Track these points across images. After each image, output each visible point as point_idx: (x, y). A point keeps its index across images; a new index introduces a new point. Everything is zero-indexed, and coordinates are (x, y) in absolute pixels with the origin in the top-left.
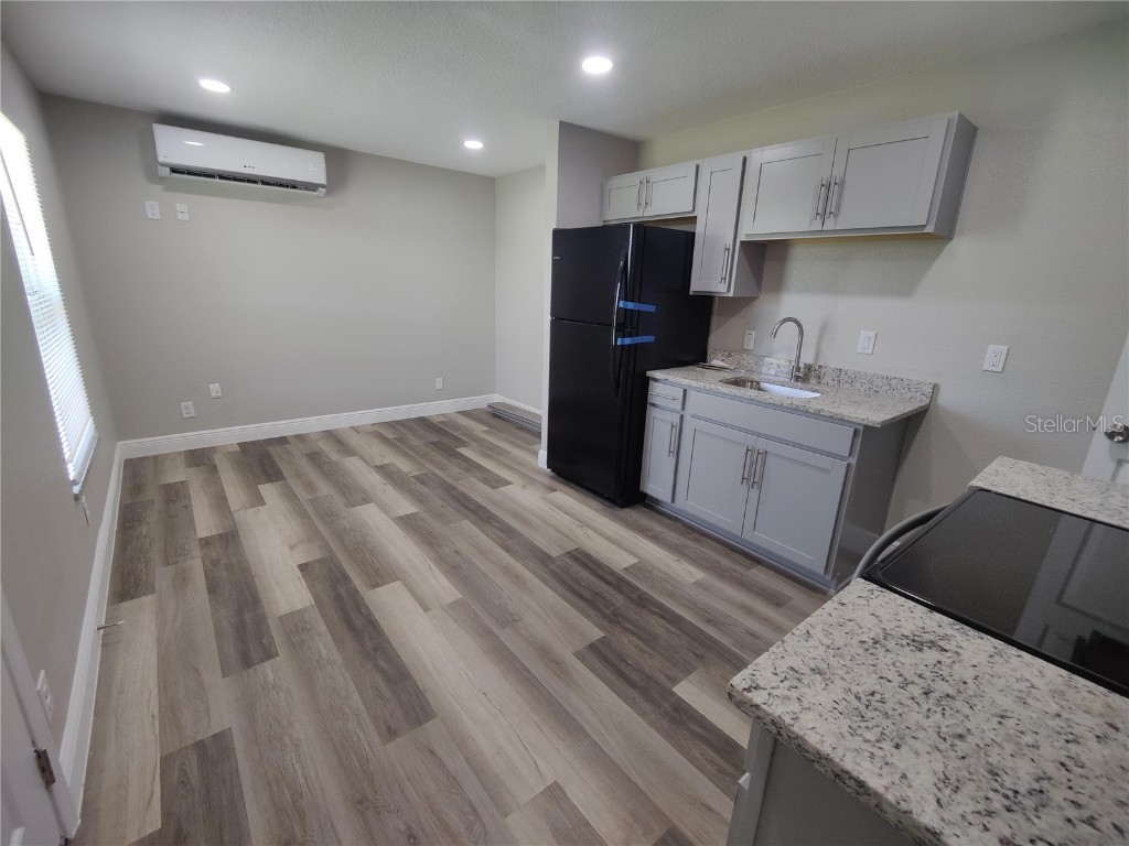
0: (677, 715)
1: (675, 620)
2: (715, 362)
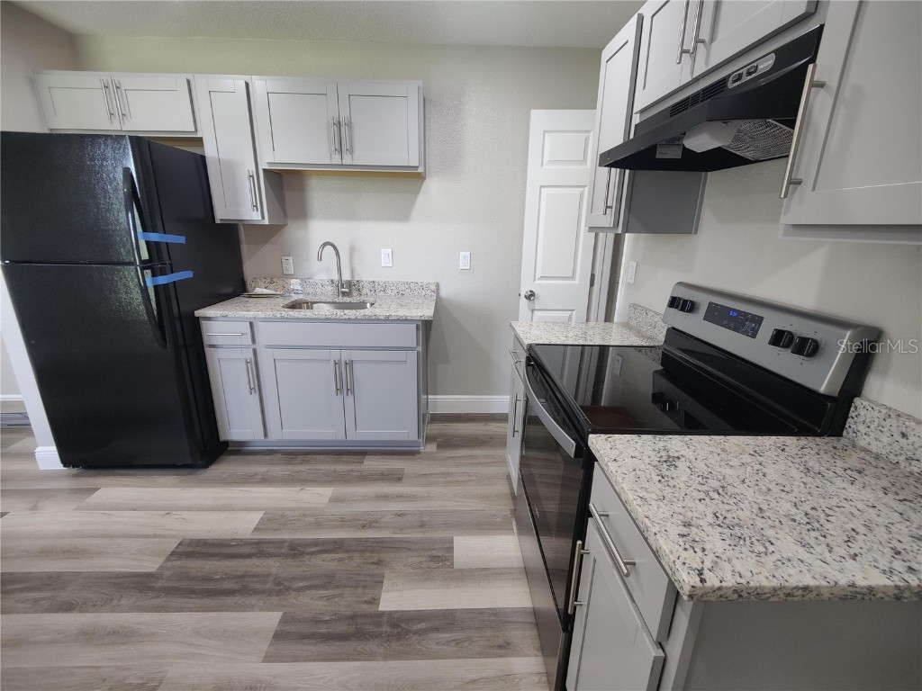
0: (399, 630)
1: (337, 546)
2: (258, 291)
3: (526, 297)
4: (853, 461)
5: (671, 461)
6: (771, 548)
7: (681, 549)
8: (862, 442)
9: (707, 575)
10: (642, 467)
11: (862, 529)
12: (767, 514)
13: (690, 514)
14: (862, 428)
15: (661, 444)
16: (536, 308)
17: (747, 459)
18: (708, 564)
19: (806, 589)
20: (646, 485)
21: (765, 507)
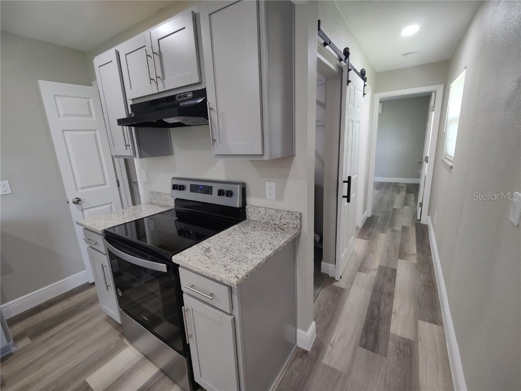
3: (74, 202)
4: (252, 226)
5: (208, 250)
6: (248, 259)
7: (228, 274)
8: (252, 219)
9: (238, 276)
10: (200, 257)
11: (262, 242)
12: (242, 251)
13: (224, 263)
14: (250, 214)
15: (201, 246)
16: (84, 208)
17: (228, 238)
18: (237, 273)
19: (259, 264)
20: (206, 262)
21: (240, 249)
